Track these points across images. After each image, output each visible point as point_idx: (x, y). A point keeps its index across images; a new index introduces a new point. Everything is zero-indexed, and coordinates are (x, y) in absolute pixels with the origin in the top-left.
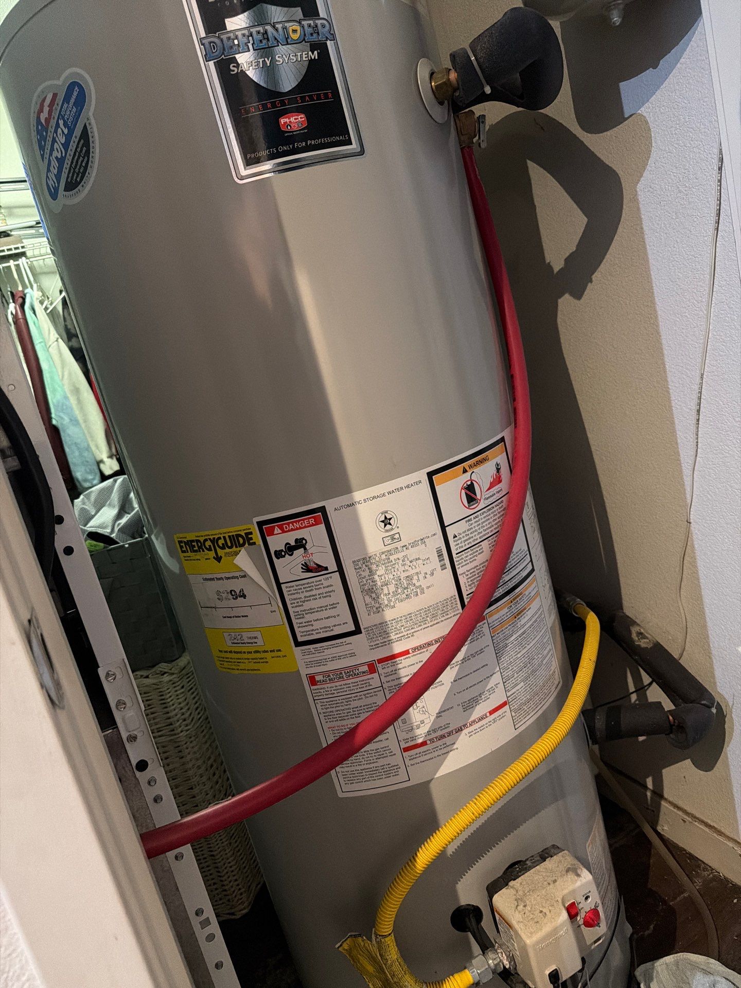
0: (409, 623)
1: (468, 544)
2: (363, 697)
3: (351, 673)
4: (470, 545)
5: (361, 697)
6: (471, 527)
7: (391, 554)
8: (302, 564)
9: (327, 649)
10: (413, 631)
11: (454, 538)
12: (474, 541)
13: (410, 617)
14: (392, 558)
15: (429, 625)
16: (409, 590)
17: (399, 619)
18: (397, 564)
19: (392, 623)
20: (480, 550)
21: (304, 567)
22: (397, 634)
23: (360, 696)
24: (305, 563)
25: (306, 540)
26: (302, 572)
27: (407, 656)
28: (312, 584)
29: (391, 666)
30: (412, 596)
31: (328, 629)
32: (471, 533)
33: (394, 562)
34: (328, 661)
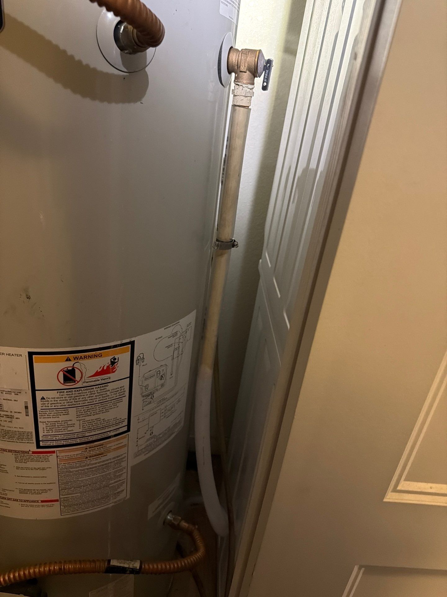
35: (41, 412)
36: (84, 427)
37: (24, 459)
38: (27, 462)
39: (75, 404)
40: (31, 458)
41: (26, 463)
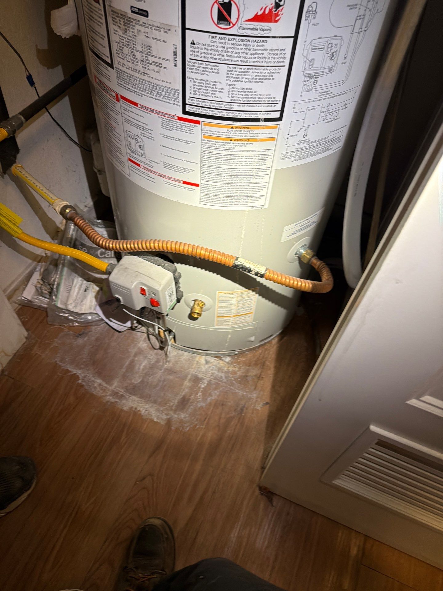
36: (233, 96)
39: (227, 60)
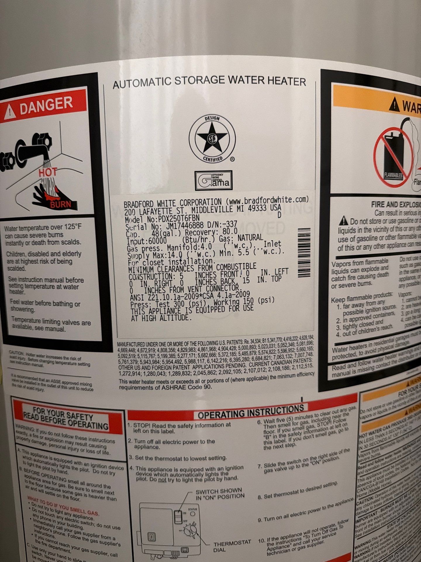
0: (206, 359)
1: (365, 248)
2: (90, 469)
3: (79, 419)
4: (367, 252)
5: (86, 468)
6: (378, 217)
7: (205, 211)
8: (36, 188)
9: (49, 362)
10: (211, 377)
11: (341, 224)
12: (378, 246)
13: (211, 349)
14: (204, 218)
15: (245, 376)
16: (223, 294)
17: (189, 346)
18: (211, 233)
19: (173, 350)
20: (383, 268)
21: (38, 195)
22: (177, 373)
23: (85, 465)
24: (41, 185)
25: (50, 139)
26: (34, 203)
27: (187, 423)
28: (45, 232)
29: (152, 431)
30: (227, 307)
31: (55, 326)
32: (376, 230)
33: (206, 228)
34: (45, 385)
35: (336, 268)
37: (287, 433)
38: (296, 442)
40: (305, 425)
41: (292, 445)
